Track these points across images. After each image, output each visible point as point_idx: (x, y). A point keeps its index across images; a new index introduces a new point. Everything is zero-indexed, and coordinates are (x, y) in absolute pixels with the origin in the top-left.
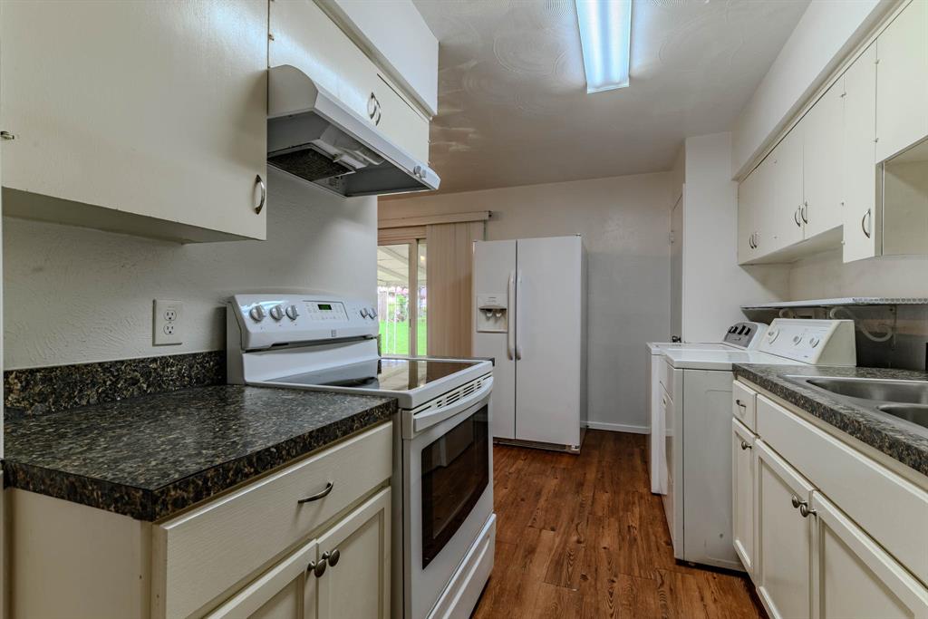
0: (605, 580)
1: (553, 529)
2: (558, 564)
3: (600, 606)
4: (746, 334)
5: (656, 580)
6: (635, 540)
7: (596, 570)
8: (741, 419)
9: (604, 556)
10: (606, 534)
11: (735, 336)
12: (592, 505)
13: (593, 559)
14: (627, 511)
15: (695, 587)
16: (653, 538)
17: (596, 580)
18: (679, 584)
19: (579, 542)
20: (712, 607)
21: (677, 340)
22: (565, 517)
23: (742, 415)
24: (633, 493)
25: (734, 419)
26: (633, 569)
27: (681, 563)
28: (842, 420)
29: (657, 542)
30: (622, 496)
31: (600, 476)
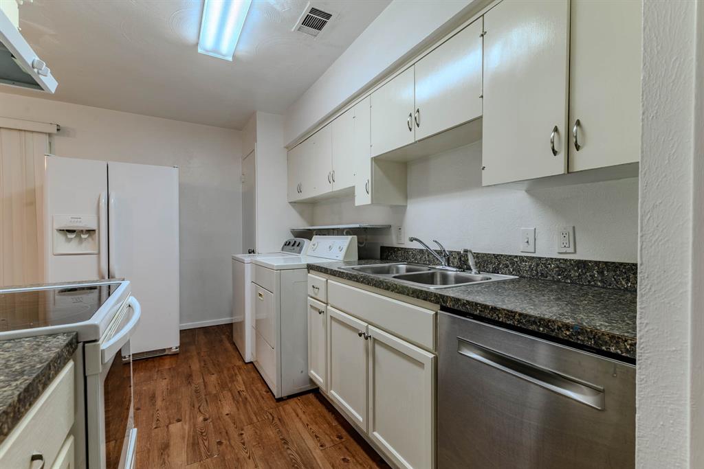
0: (236, 436)
1: (179, 421)
2: (194, 445)
3: (239, 456)
4: (298, 246)
5: (268, 418)
6: (246, 399)
7: (227, 433)
8: (315, 297)
9: (229, 420)
10: (224, 404)
11: (290, 247)
12: (205, 388)
13: (222, 427)
14: (233, 381)
15: (291, 410)
16: (257, 392)
17: (229, 440)
18: (283, 413)
19: (205, 420)
20: (303, 417)
21: (252, 252)
22: (185, 406)
23: (316, 294)
24: (233, 368)
25: (309, 298)
26: (252, 419)
27: (280, 400)
28: (387, 285)
29: (260, 393)
30: (225, 372)
31: (203, 364)
